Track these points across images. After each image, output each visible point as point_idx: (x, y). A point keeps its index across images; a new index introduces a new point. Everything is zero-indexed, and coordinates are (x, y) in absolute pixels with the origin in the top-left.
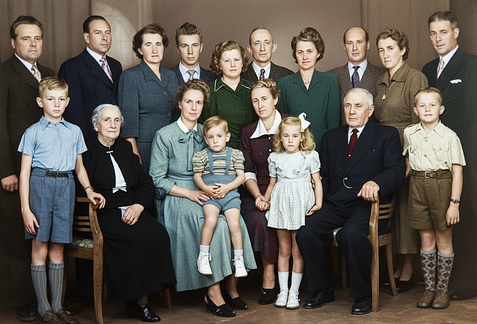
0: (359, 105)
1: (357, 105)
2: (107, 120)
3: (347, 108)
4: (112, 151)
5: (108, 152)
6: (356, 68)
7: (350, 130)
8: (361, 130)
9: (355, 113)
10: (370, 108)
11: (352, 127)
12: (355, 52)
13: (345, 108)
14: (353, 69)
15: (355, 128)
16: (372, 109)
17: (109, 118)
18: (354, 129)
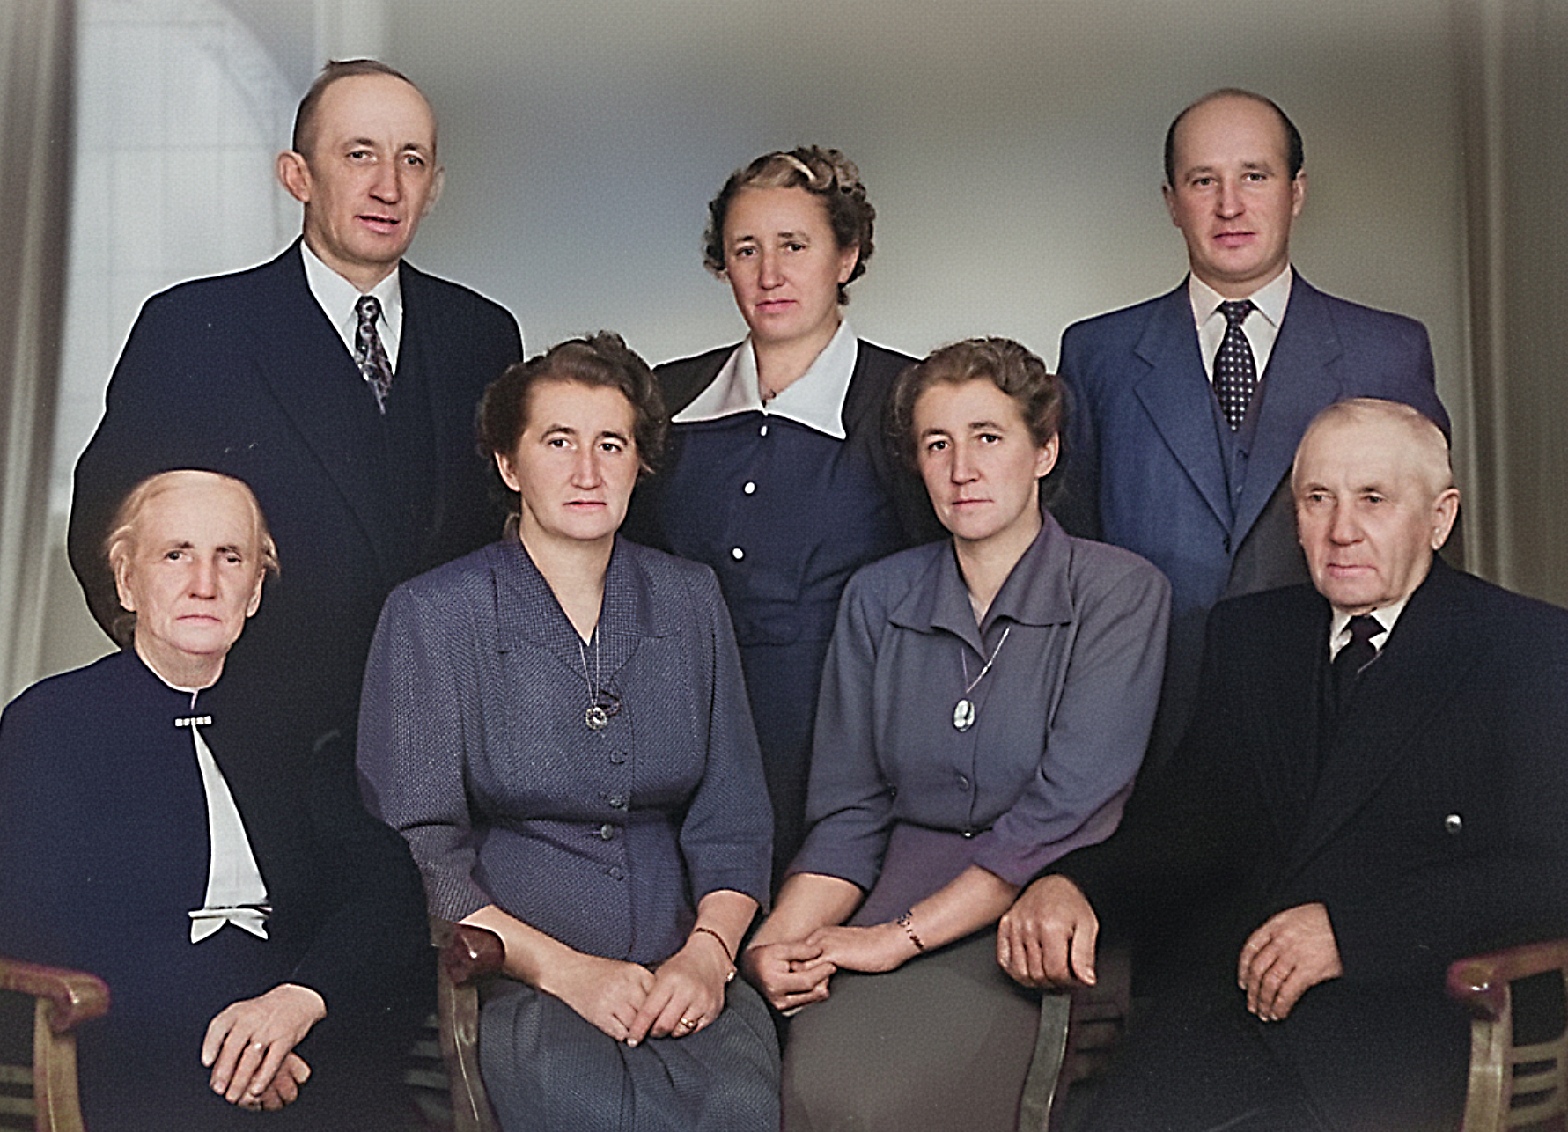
0: (1375, 494)
1: (1370, 495)
2: (172, 556)
3: (1308, 510)
4: (208, 720)
5: (179, 723)
6: (1236, 312)
7: (1341, 621)
8: (1387, 617)
9: (1360, 536)
10: (1436, 504)
11: (1348, 607)
12: (1229, 227)
13: (1303, 516)
14: (1221, 316)
15: (1358, 613)
16: (1447, 506)
17: (187, 545)
18: (1354, 619)
